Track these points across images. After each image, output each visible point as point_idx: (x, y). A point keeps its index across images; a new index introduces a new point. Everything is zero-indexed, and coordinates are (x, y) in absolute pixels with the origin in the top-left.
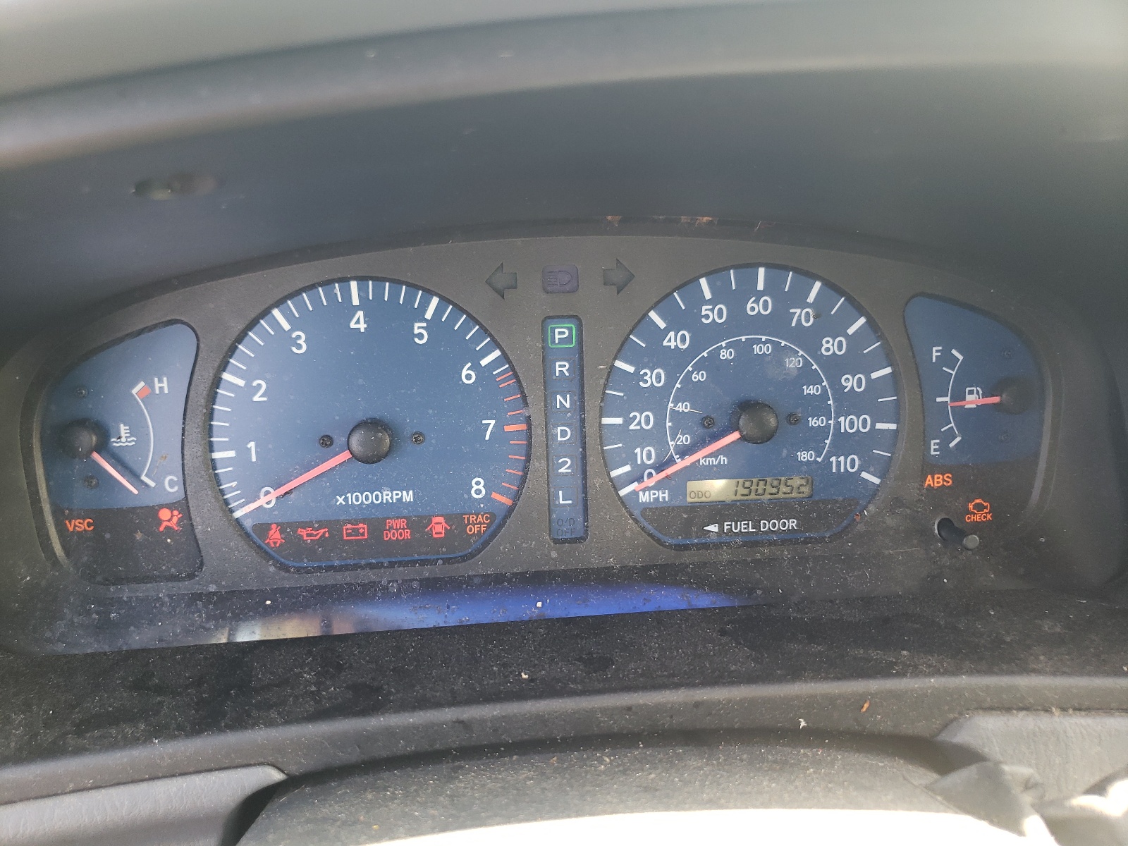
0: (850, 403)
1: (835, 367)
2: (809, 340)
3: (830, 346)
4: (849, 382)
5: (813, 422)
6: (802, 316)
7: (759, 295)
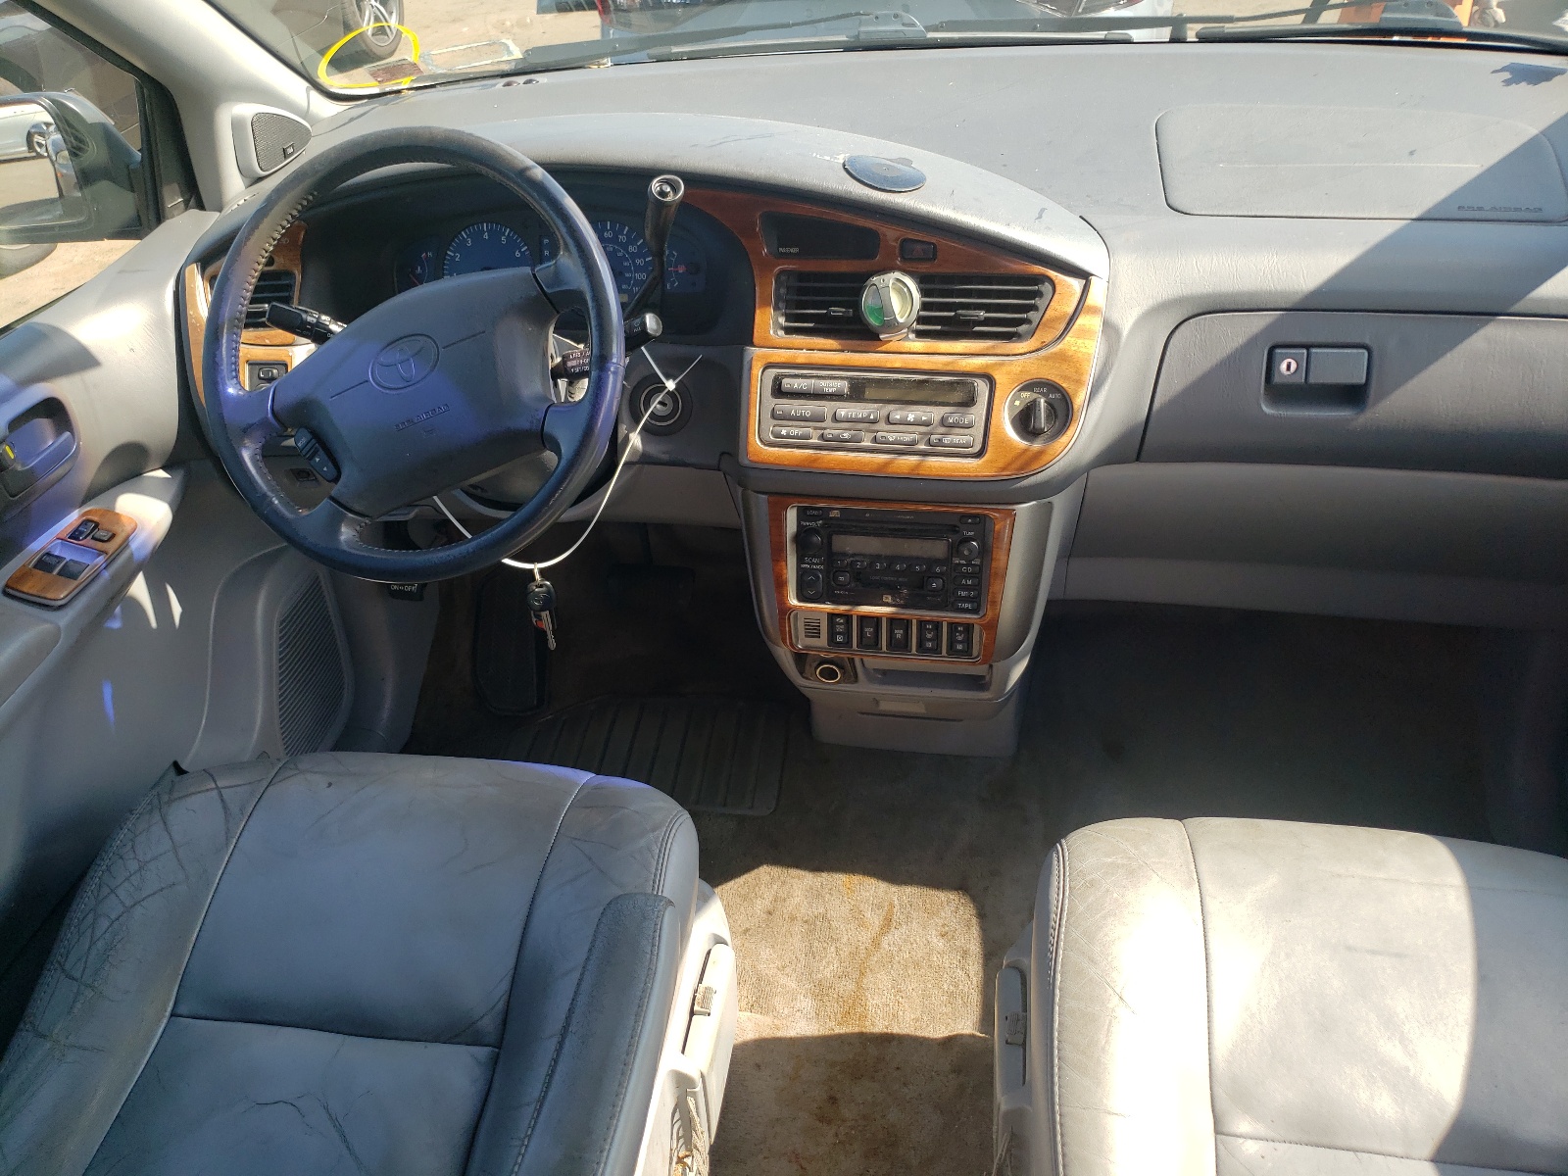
0: (638, 269)
1: (634, 256)
2: (625, 246)
3: (631, 249)
4: (638, 261)
5: (627, 275)
6: (622, 238)
7: (608, 231)
